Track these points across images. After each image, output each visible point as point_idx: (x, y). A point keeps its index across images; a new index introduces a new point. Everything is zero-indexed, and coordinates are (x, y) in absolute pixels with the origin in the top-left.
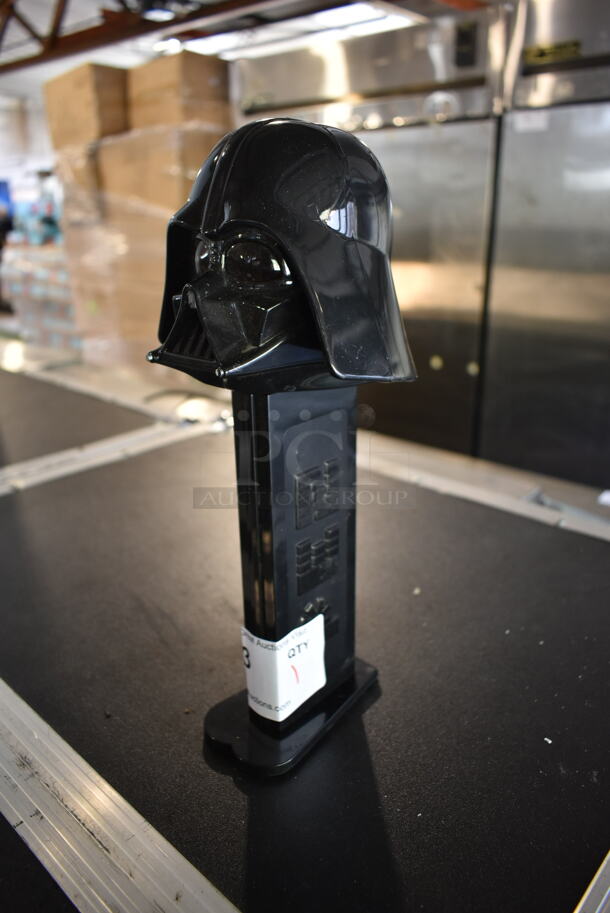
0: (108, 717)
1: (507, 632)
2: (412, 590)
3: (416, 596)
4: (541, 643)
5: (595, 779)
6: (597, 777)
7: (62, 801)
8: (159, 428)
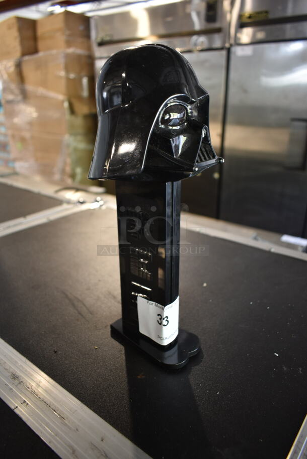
0: (56, 352)
1: (251, 303)
2: (203, 284)
3: (205, 287)
4: (268, 308)
5: (301, 372)
6: (301, 371)
7: (37, 395)
8: (65, 206)
